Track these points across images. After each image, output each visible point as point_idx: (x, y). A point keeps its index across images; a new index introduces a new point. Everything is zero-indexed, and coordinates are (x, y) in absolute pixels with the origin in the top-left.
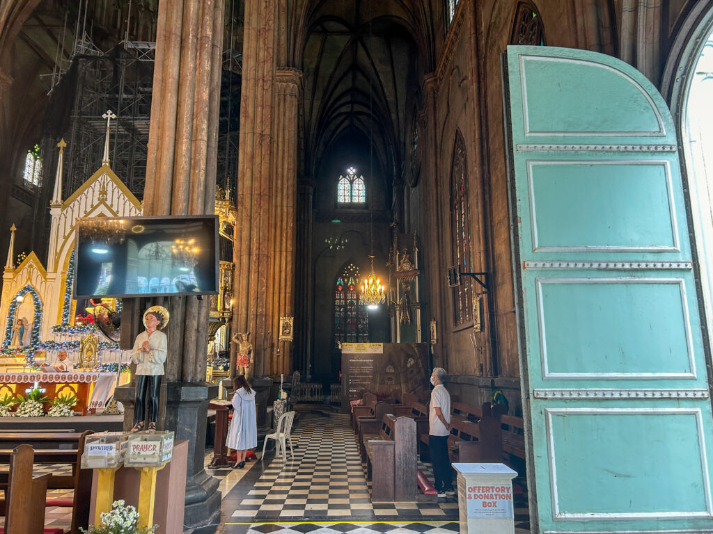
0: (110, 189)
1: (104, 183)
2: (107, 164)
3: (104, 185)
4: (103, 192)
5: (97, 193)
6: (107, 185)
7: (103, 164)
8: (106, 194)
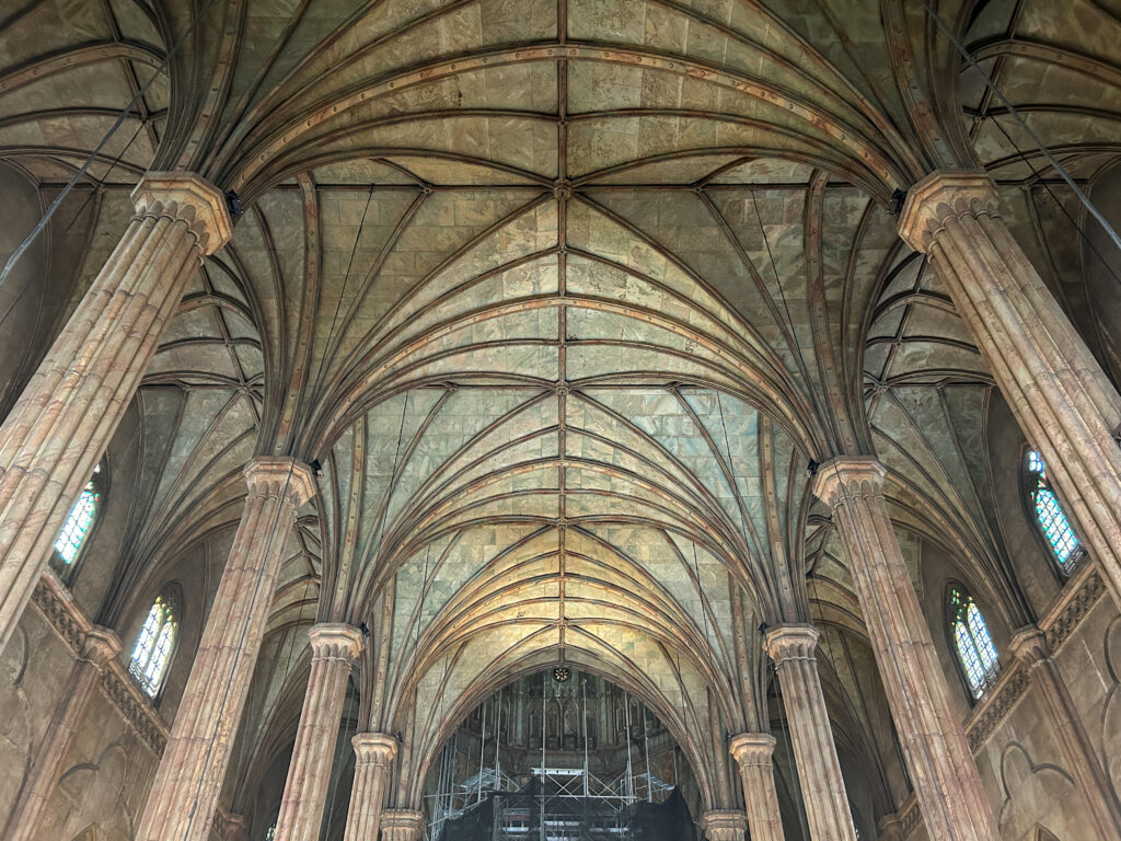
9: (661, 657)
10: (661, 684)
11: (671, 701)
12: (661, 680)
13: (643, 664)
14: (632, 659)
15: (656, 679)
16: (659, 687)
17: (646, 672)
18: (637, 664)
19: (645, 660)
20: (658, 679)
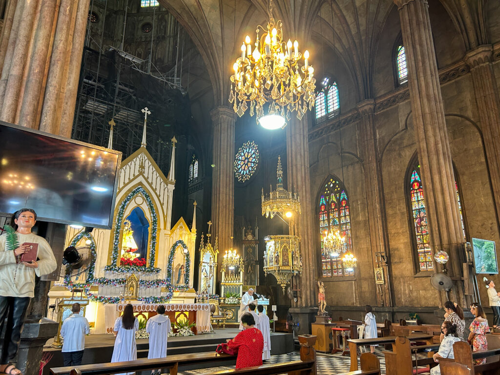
0: (147, 165)
1: (142, 160)
2: (145, 147)
3: (142, 162)
4: (142, 167)
5: (137, 167)
6: (145, 162)
7: (142, 146)
8: (144, 169)
9: (218, 10)
10: (212, 28)
11: (214, 40)
12: (213, 25)
13: (206, 10)
14: (201, 3)
15: (211, 23)
16: (211, 28)
17: (206, 16)
18: (203, 8)
19: (209, 8)
20: (212, 24)
